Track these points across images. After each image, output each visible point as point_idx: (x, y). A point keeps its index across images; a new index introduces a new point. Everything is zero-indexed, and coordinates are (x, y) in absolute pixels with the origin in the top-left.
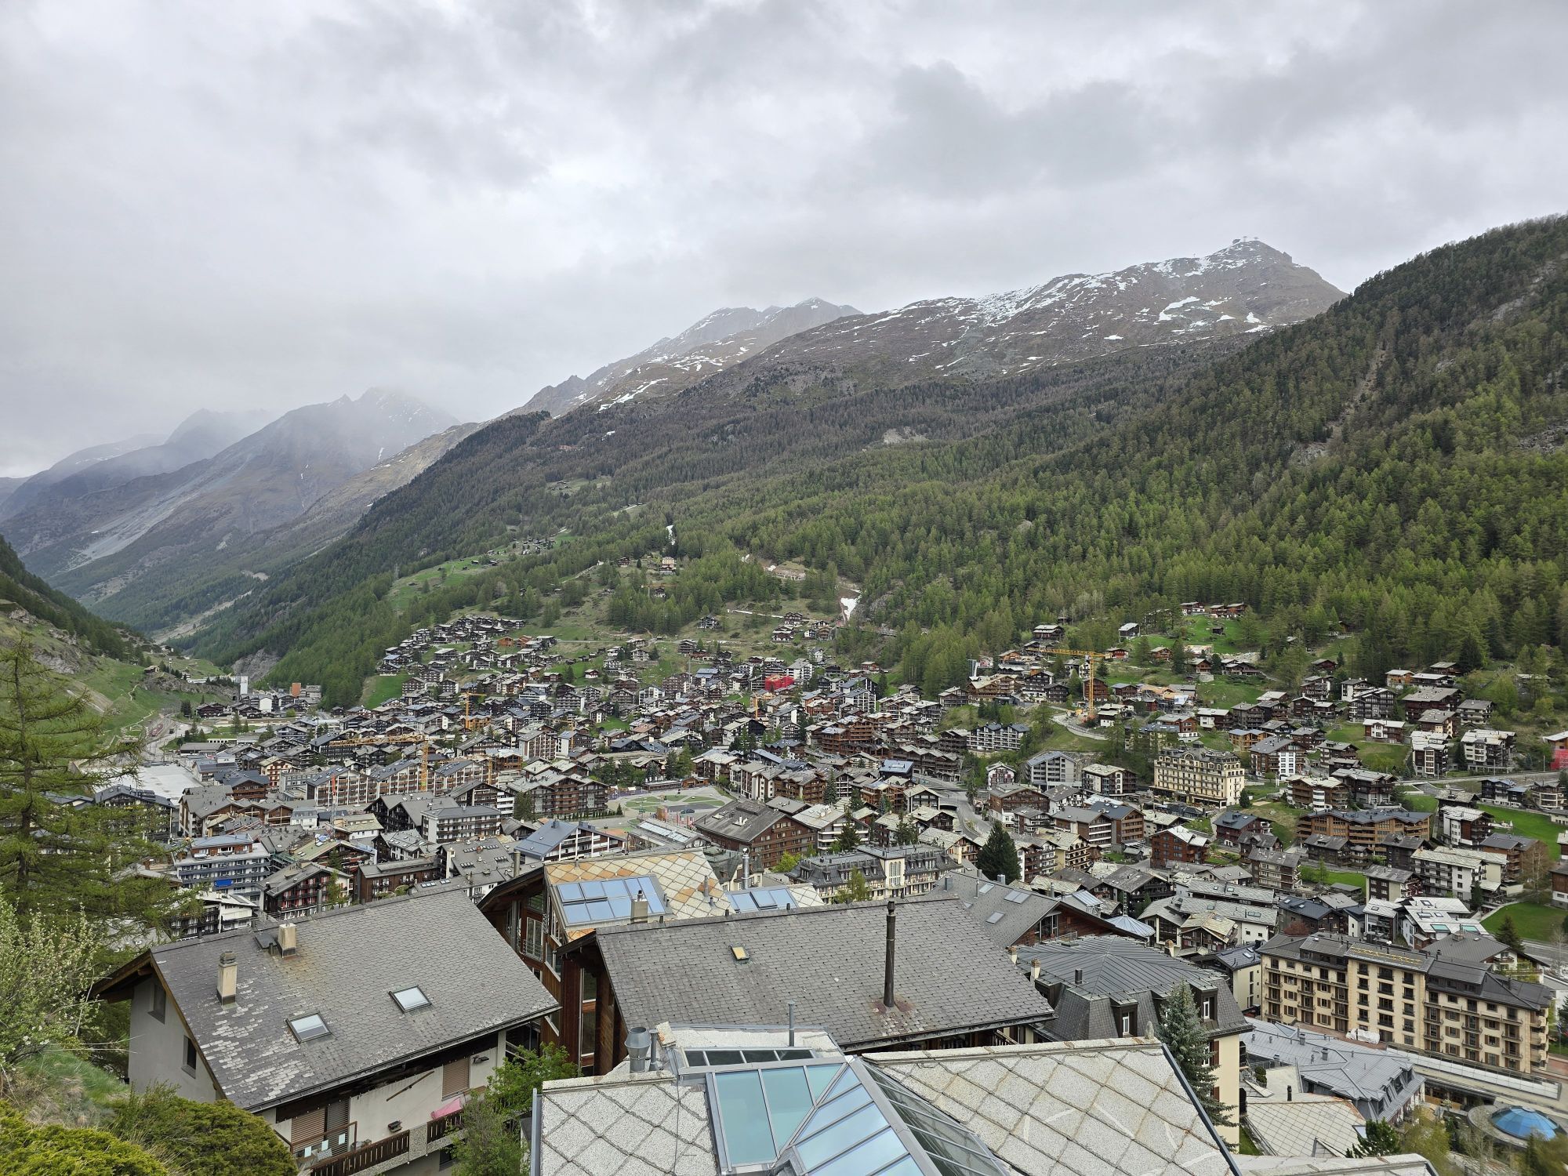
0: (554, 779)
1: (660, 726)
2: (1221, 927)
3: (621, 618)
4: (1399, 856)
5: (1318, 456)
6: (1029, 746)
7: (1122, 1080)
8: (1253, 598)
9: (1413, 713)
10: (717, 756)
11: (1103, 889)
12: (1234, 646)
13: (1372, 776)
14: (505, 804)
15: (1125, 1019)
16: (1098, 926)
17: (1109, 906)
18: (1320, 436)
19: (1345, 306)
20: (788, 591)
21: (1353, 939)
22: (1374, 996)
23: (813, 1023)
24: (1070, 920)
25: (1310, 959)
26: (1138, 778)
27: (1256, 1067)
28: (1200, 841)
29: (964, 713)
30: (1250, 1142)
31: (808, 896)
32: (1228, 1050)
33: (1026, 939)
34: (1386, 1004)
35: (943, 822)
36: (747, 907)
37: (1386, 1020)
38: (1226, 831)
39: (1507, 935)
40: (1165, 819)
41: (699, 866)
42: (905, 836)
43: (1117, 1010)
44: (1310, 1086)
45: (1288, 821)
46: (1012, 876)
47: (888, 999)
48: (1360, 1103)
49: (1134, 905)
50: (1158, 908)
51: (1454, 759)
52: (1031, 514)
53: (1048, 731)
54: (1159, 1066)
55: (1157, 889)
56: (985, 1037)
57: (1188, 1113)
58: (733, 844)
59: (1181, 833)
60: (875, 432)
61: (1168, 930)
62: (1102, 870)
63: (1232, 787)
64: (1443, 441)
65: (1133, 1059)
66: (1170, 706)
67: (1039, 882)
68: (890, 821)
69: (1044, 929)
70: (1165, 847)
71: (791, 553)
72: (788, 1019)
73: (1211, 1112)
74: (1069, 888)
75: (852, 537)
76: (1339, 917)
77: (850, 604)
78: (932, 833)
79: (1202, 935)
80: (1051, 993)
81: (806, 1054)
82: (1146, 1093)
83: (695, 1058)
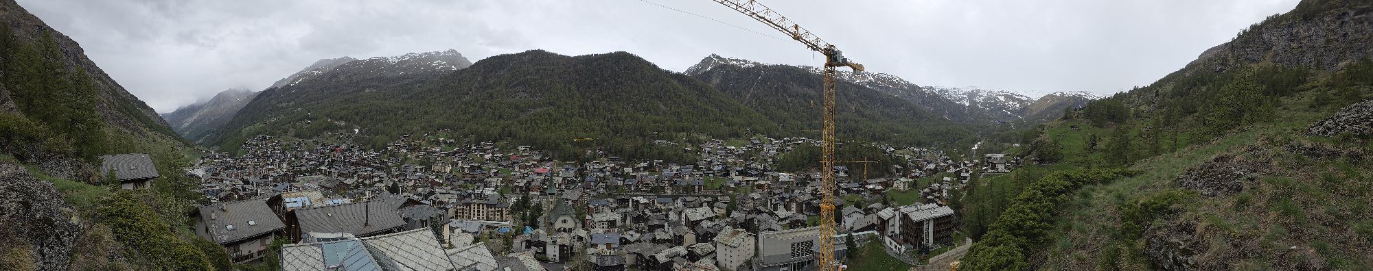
0: (282, 173)
1: (308, 160)
2: (446, 200)
3: (297, 135)
4: (482, 181)
5: (467, 98)
6: (402, 163)
7: (422, 237)
8: (453, 128)
9: (485, 151)
10: (323, 168)
11: (419, 194)
12: (449, 138)
13: (477, 165)
14: (271, 179)
15: (423, 223)
16: (419, 203)
17: (420, 198)
18: (467, 94)
19: (473, 67)
20: (341, 128)
21: (473, 199)
22: (476, 210)
23: (349, 231)
24: (410, 202)
25: (464, 204)
26: (428, 168)
27: (452, 229)
28: (441, 182)
29: (386, 155)
30: (451, 246)
31: (347, 201)
32: (446, 228)
33: (401, 207)
34: (478, 211)
35: (381, 182)
36: (331, 203)
37: (479, 215)
38: (447, 179)
39: (502, 194)
40: (434, 177)
41: (319, 195)
42: (371, 186)
43: (422, 222)
44: (464, 231)
45: (460, 175)
46: (398, 193)
47: (366, 224)
48: (473, 233)
49: (426, 197)
50: (432, 197)
51: (493, 160)
52: (402, 109)
53: (406, 159)
54: (430, 233)
55: (432, 193)
56: (390, 231)
57: (436, 243)
58: (329, 189)
59: (437, 180)
60: (364, 88)
61: (434, 202)
62: (420, 190)
63: (448, 169)
64: (491, 96)
65: (426, 233)
66: (436, 152)
67: (405, 194)
68: (367, 182)
69: (405, 205)
70: (434, 184)
71: (341, 118)
72: (342, 230)
73: (442, 241)
74: (411, 195)
75: (357, 114)
76: (470, 195)
77: (357, 131)
78: (378, 184)
79: (441, 203)
80: (406, 219)
81: (346, 238)
82: (426, 240)
83: (319, 240)
